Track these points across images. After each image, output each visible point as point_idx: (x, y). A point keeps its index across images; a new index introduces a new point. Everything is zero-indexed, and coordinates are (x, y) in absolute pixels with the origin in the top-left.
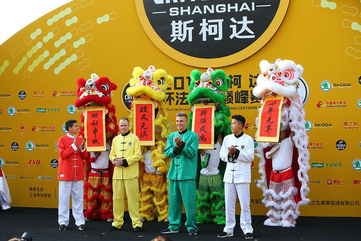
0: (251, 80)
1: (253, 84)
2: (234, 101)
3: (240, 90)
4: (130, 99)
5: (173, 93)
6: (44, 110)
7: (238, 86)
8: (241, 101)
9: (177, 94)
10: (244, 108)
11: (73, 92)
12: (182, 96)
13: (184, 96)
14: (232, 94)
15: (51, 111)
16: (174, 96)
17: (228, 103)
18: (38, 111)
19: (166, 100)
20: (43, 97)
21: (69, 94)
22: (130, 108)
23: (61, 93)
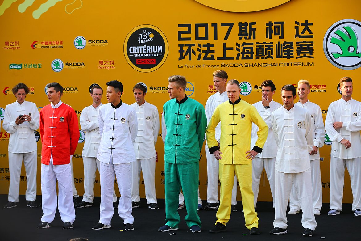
0: (297, 28)
1: (300, 33)
2: (274, 56)
3: (282, 41)
4: (136, 52)
5: (194, 45)
6: (20, 67)
7: (280, 36)
8: (283, 55)
9: (199, 45)
10: (288, 65)
11: (59, 43)
12: (205, 49)
13: (208, 49)
14: (272, 46)
15: (29, 67)
16: (195, 48)
17: (266, 58)
18: (12, 67)
19: (184, 54)
20: (17, 48)
21: (54, 46)
22: (137, 63)
23: (42, 43)
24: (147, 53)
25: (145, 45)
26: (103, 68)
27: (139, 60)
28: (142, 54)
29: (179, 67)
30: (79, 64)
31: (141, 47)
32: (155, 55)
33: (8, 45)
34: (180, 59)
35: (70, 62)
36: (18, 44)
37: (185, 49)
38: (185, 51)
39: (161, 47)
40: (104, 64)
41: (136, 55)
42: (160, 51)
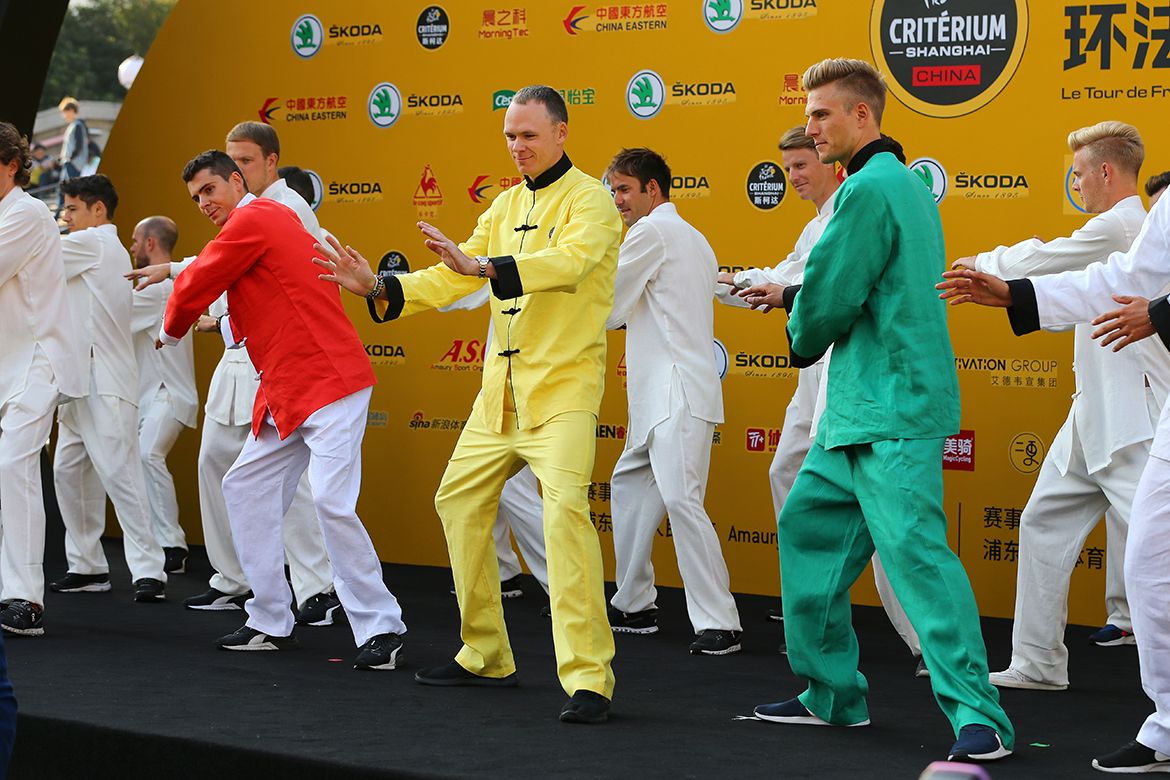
4: (913, 40)
18: (500, 102)
19: (1084, 43)
20: (521, 34)
21: (637, 21)
22: (916, 83)
23: (600, 13)
24: (951, 44)
25: (945, 13)
26: (797, 101)
27: (923, 69)
28: (934, 48)
29: (1063, 98)
30: (716, 89)
31: (930, 21)
32: (980, 50)
33: (492, 24)
34: (1068, 65)
35: (686, 82)
36: (524, 19)
37: (1090, 23)
38: (1089, 35)
39: (1003, 17)
40: (800, 89)
41: (911, 53)
42: (997, 35)
